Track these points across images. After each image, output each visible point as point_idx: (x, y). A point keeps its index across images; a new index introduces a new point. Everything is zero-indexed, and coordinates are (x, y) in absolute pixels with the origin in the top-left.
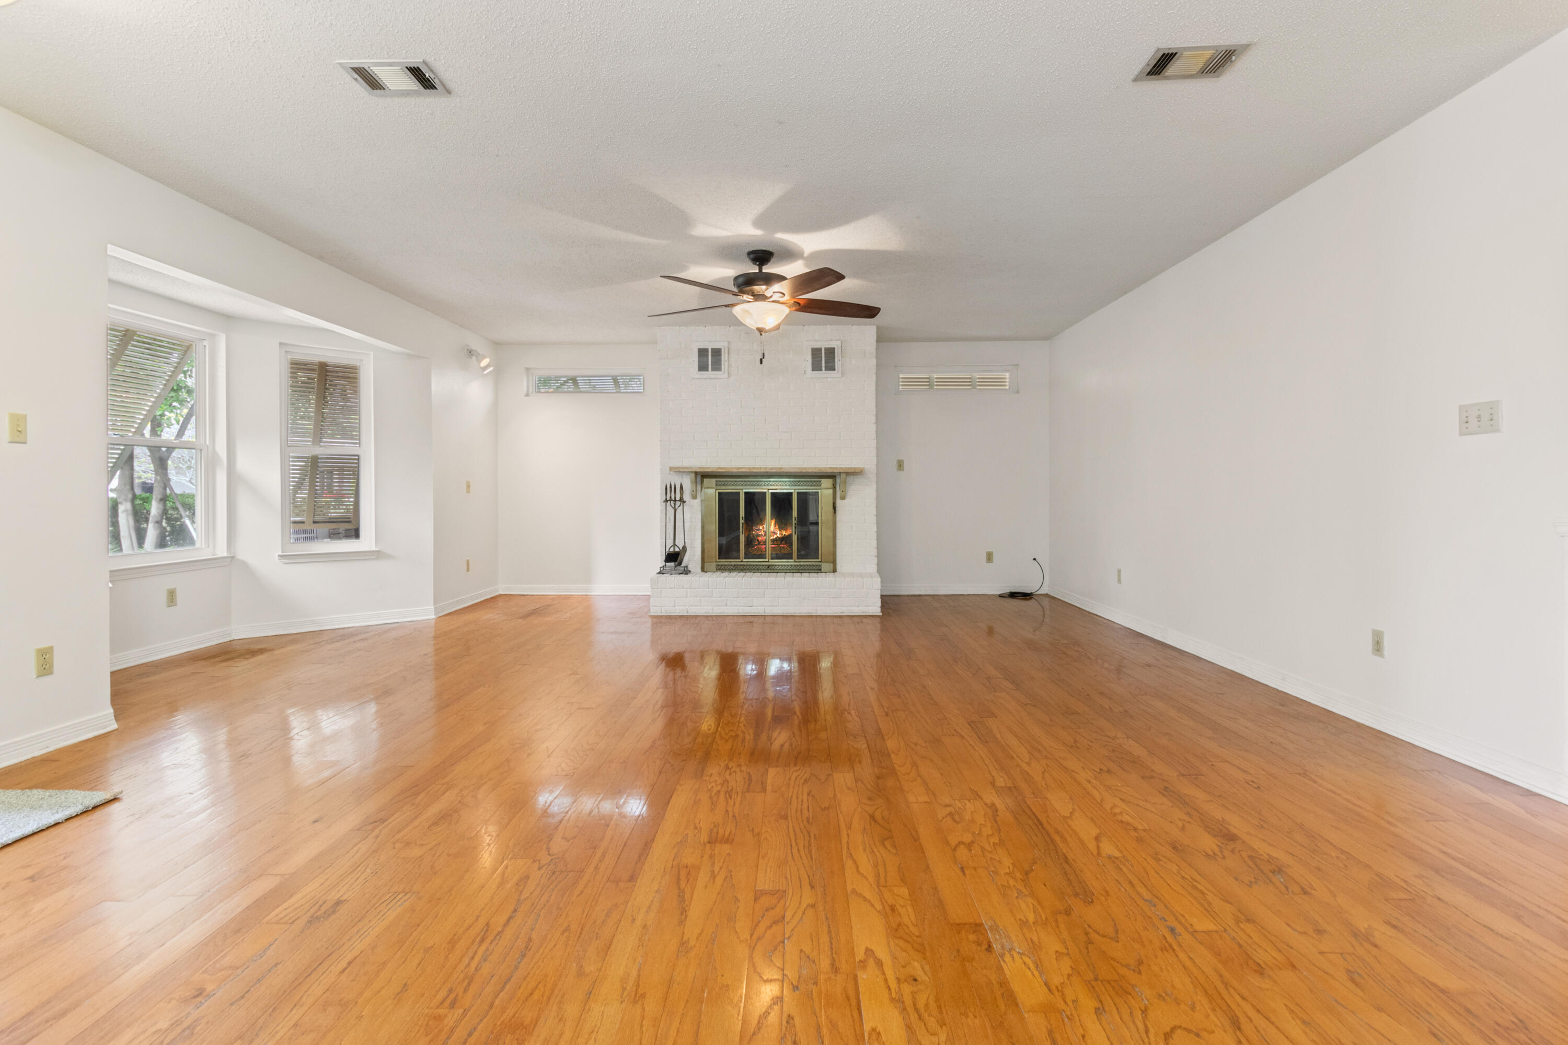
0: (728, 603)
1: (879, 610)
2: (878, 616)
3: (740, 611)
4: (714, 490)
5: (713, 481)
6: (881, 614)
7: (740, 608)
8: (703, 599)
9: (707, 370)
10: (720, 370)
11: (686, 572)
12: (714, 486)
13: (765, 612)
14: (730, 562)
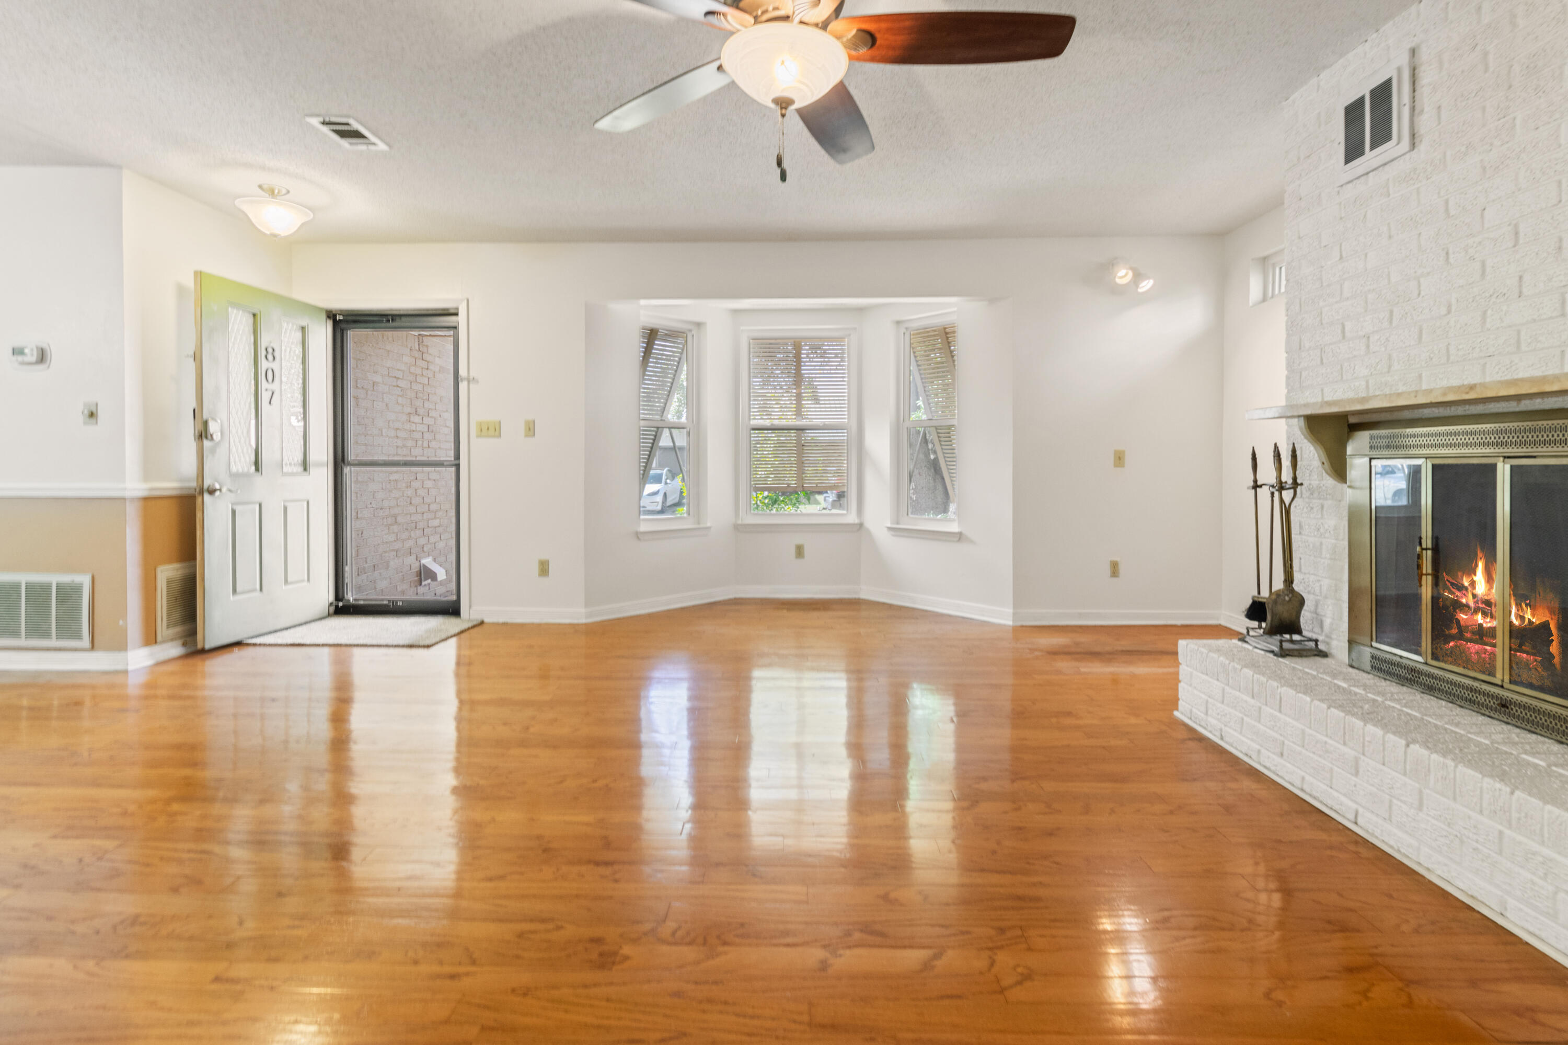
4: (1367, 460)
5: (1365, 437)
9: (1364, 152)
10: (1388, 137)
12: (1367, 450)
14: (1401, 657)
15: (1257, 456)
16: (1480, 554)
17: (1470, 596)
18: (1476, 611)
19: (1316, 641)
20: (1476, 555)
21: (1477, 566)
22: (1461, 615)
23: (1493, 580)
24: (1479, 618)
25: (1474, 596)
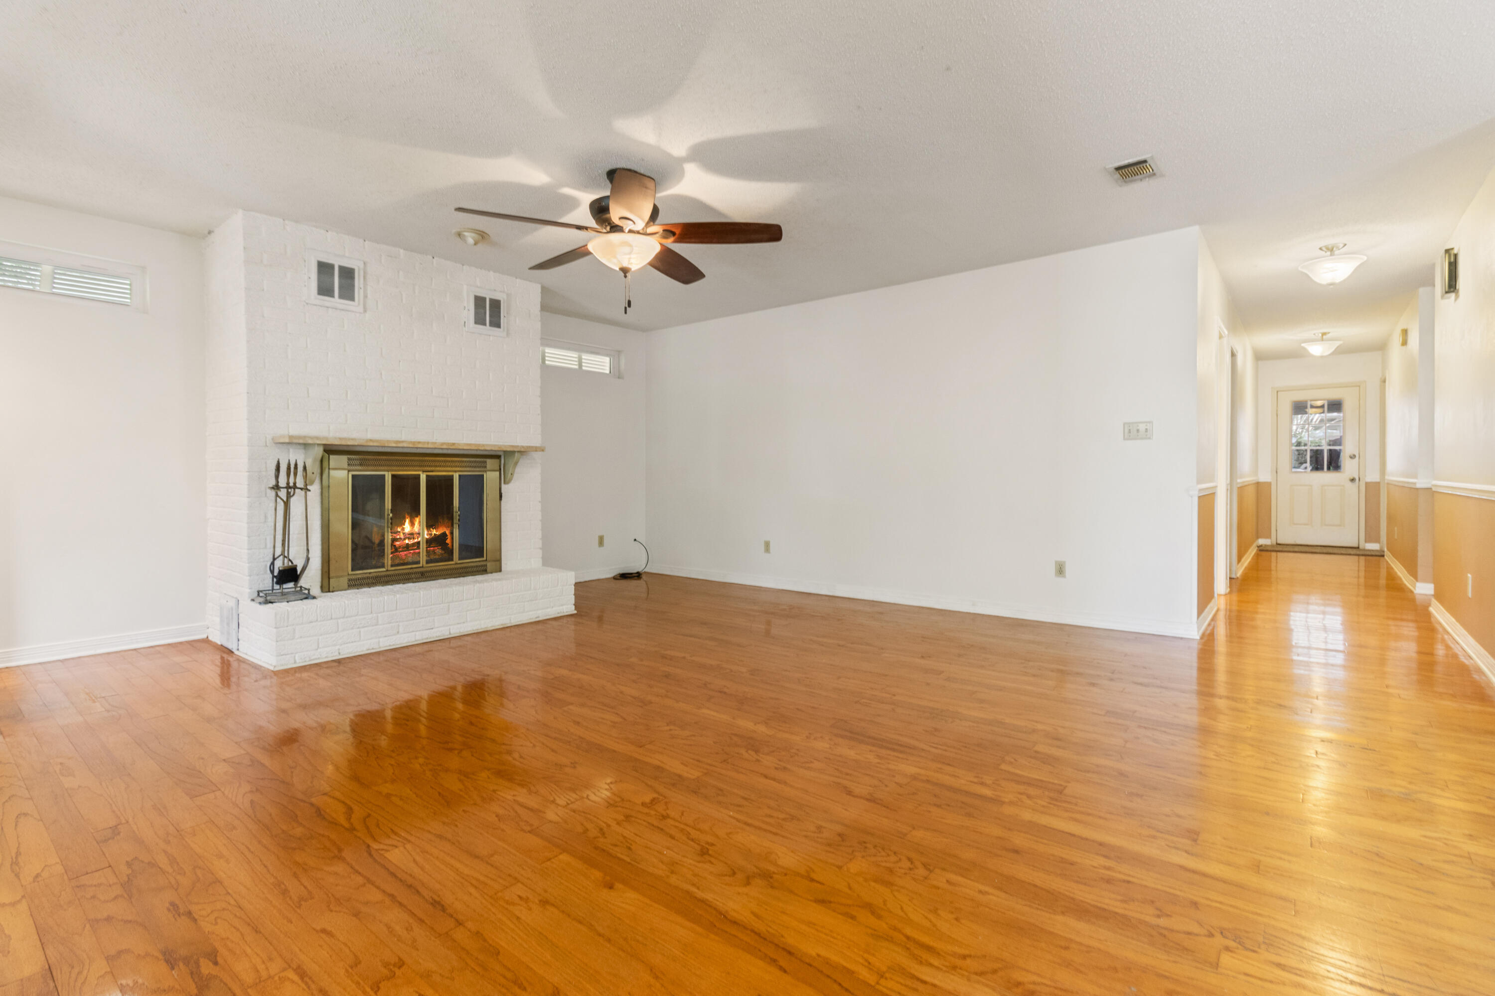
0: (401, 630)
1: (573, 607)
2: (572, 615)
3: (417, 638)
4: (346, 472)
5: (344, 459)
6: (576, 612)
7: (417, 633)
8: (362, 630)
9: (332, 296)
10: (352, 299)
11: (308, 596)
12: (346, 466)
13: (450, 634)
14: (370, 573)
15: (281, 465)
16: (407, 516)
17: (402, 534)
18: (405, 539)
19: (309, 590)
20: (405, 517)
21: (405, 521)
22: (397, 543)
23: (414, 524)
24: (407, 541)
25: (404, 534)
